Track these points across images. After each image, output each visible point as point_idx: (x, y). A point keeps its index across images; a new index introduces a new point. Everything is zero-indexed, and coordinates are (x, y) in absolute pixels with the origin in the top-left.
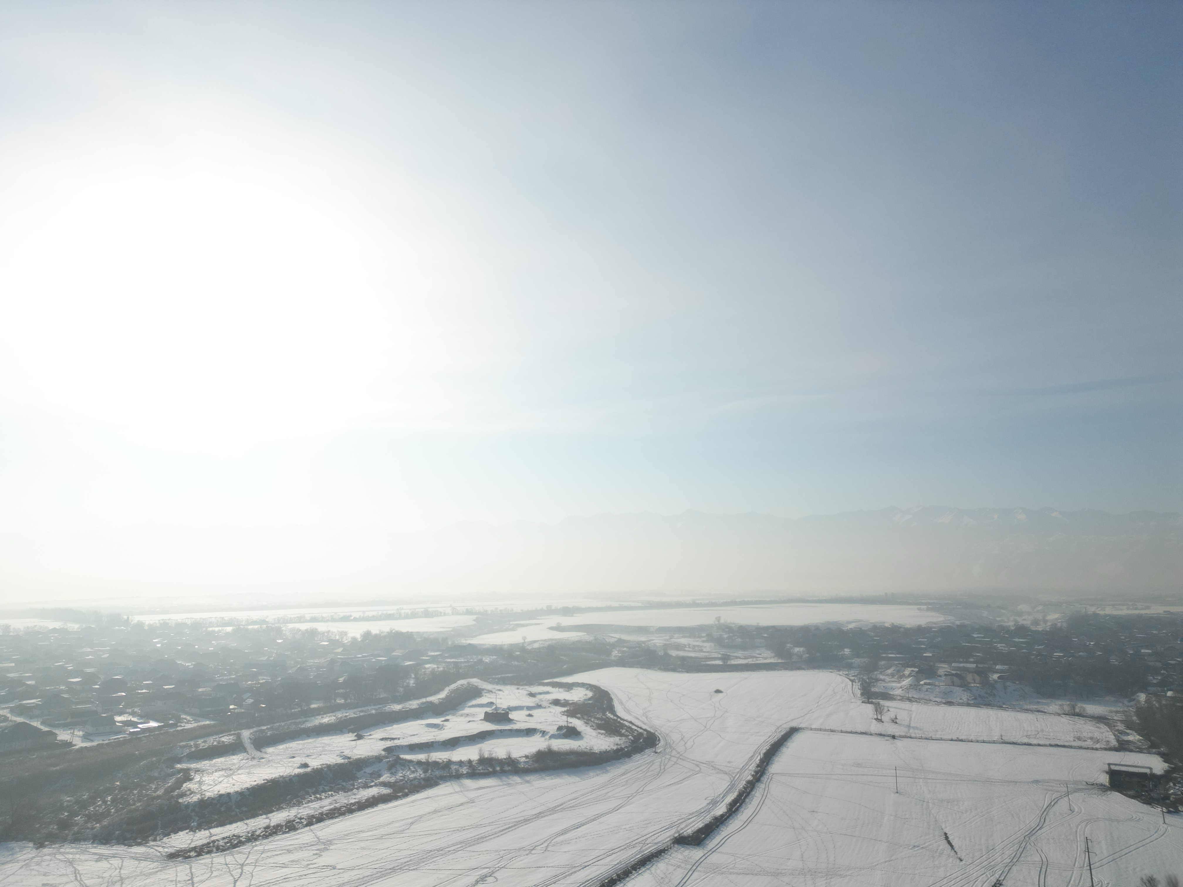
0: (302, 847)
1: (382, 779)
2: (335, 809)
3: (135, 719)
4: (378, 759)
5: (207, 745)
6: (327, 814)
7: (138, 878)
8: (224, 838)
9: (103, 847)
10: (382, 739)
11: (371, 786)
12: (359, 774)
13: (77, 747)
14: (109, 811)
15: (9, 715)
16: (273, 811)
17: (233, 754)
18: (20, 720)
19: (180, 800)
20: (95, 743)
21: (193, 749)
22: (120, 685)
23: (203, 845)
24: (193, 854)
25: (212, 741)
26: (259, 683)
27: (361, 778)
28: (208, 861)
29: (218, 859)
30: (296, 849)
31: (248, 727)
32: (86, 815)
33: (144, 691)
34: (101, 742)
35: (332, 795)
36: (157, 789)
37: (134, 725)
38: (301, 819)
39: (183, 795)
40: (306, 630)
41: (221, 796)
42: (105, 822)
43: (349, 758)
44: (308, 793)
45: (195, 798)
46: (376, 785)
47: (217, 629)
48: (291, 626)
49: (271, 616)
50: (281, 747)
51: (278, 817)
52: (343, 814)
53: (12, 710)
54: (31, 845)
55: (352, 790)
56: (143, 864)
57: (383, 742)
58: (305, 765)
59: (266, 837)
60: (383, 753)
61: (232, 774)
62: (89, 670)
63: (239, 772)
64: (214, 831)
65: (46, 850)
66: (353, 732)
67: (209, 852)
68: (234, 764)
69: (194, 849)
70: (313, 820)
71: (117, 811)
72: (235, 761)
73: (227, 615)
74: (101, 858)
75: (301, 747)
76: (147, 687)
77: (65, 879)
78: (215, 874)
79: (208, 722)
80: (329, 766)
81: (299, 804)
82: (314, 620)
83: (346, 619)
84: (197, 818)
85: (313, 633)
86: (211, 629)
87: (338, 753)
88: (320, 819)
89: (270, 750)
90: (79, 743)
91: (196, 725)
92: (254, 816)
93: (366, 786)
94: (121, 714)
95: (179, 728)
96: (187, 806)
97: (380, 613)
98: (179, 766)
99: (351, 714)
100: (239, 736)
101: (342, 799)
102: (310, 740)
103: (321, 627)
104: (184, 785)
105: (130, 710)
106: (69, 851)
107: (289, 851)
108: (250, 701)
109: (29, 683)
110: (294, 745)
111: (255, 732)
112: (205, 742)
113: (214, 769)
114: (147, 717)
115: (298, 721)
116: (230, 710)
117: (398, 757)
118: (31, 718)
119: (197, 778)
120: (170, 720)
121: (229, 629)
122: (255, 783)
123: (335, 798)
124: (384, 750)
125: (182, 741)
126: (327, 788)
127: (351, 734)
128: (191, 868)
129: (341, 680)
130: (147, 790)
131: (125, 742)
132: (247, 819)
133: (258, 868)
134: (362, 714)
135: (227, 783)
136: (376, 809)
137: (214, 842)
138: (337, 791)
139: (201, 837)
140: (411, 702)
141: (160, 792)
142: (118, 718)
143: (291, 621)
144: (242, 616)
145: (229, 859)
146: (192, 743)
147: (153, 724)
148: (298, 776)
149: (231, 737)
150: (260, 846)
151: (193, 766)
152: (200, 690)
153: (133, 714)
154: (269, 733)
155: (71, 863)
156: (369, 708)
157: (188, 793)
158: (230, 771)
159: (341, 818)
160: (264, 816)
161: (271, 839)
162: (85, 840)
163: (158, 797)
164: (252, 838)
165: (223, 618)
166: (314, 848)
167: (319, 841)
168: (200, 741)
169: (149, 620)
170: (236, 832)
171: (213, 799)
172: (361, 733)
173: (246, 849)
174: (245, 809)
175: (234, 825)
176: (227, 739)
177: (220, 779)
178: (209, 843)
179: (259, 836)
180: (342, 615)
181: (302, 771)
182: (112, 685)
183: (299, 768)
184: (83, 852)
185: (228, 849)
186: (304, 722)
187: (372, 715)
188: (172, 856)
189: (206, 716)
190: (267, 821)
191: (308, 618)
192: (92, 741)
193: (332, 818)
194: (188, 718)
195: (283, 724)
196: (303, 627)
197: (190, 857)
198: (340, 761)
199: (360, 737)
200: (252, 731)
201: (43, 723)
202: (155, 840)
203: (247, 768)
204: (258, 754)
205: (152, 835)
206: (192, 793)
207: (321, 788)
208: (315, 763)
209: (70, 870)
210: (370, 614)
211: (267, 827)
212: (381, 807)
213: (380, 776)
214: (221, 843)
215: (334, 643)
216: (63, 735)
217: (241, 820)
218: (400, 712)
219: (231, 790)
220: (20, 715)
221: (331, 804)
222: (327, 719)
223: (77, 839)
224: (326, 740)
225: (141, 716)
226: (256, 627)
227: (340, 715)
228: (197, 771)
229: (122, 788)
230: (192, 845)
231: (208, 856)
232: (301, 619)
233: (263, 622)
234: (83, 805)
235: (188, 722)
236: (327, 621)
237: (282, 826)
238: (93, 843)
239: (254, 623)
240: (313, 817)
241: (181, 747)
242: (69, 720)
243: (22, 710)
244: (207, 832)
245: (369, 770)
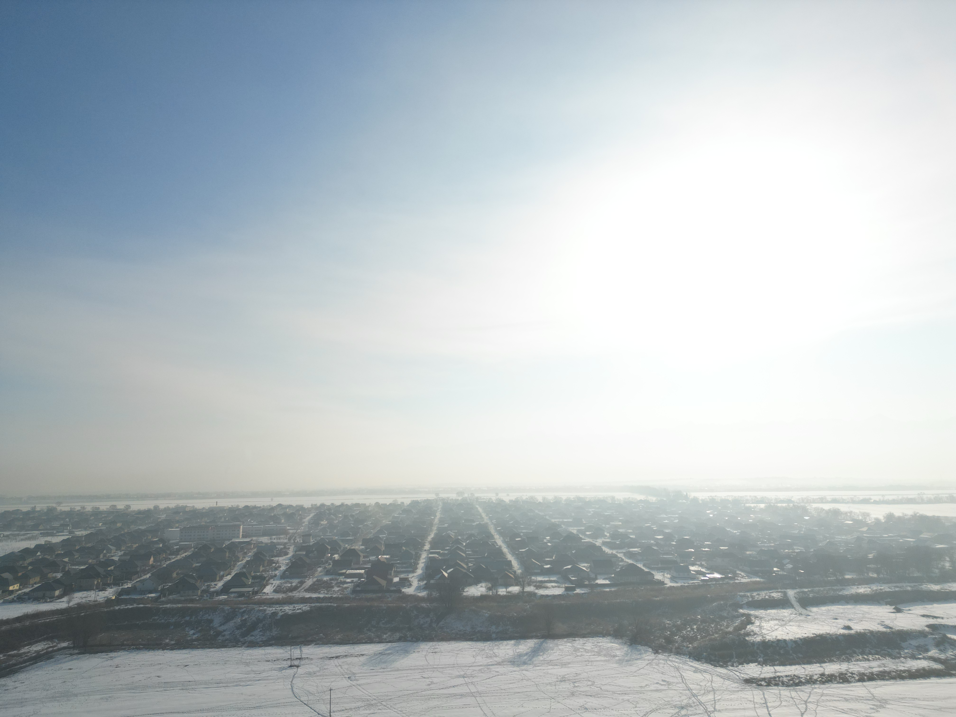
0: (858, 699)
1: (930, 654)
2: (885, 672)
3: (703, 570)
4: (921, 634)
5: (760, 598)
6: (877, 675)
7: (726, 693)
8: (786, 676)
9: (697, 663)
10: (923, 616)
11: (920, 659)
12: (904, 644)
13: (668, 586)
14: (696, 636)
15: (623, 558)
16: (825, 662)
17: (783, 608)
18: (630, 561)
19: (747, 638)
20: (679, 585)
21: (750, 599)
22: (689, 543)
23: (771, 678)
24: (763, 683)
25: (764, 595)
26: (794, 552)
27: (907, 649)
28: (777, 692)
29: (785, 692)
30: (852, 699)
31: (793, 588)
32: (682, 637)
33: (707, 549)
34: (683, 584)
35: (879, 659)
36: (728, 626)
37: (704, 574)
38: (852, 673)
39: (748, 634)
40: (830, 510)
41: (779, 641)
42: (696, 644)
43: (890, 628)
44: (855, 652)
45: (759, 639)
46: (924, 658)
47: (752, 505)
48: (815, 505)
49: (796, 496)
50: (824, 608)
51: (831, 668)
52: (894, 678)
53: (625, 554)
54: (650, 650)
55: (899, 658)
56: (727, 682)
57: (925, 619)
58: (848, 628)
59: (823, 683)
60: (927, 629)
61: (785, 625)
62: (667, 531)
63: (791, 623)
64: (778, 668)
65: (660, 656)
66: (891, 605)
67: (776, 685)
68: (785, 617)
69: (764, 679)
70: (863, 678)
71: (702, 638)
72: (786, 614)
73: (759, 495)
74: (696, 671)
75: (841, 611)
76: (708, 546)
77: (675, 680)
78: (784, 703)
79: (758, 579)
80: (871, 632)
81: (848, 660)
82: (835, 501)
83: (866, 501)
84: (762, 655)
85: (836, 513)
86: (748, 505)
87: (879, 621)
88: (871, 677)
89: (814, 609)
90: (669, 584)
91: (749, 580)
92: (809, 663)
93: (914, 657)
94: (693, 565)
95: (737, 581)
96: (753, 644)
97: (900, 497)
98: (741, 611)
99: (885, 588)
100: (785, 594)
101: (890, 665)
102: (849, 607)
103: (843, 508)
104: (748, 627)
105: (699, 563)
106: (675, 660)
107: (846, 700)
108: (790, 566)
109: (632, 536)
110: (836, 609)
111: (798, 592)
112: (758, 595)
113: (770, 618)
114: (713, 569)
115: (835, 588)
116: (774, 572)
117: (945, 636)
118: (637, 561)
119: (757, 623)
120: (729, 573)
121: (762, 506)
122: (806, 635)
123: (883, 662)
124: (928, 626)
125: (741, 592)
126: (873, 651)
127: (888, 606)
128: (764, 694)
129: (871, 556)
130: (721, 626)
131: (698, 587)
132: (804, 664)
133: (819, 708)
134: (897, 589)
135: (782, 631)
136: (928, 681)
137: (779, 677)
138: (884, 656)
139: (768, 671)
140: (949, 584)
141: (731, 629)
142: (692, 568)
143: (814, 501)
144: (771, 495)
145: (794, 694)
146: (749, 594)
147: (717, 575)
148: (843, 635)
149: (779, 594)
150: (819, 689)
151: (752, 612)
152: (748, 553)
153: (701, 566)
154: (811, 595)
155: (678, 669)
156: (904, 585)
157: (752, 633)
158: (784, 623)
159: (892, 682)
160: (818, 665)
161: (827, 685)
162: (684, 655)
163: (730, 633)
164: (810, 681)
165: (756, 497)
166: (870, 702)
167: (874, 698)
168: (755, 594)
169: (702, 496)
170: (796, 673)
171: (772, 642)
172: (899, 606)
173: (807, 688)
174: (800, 656)
175: (793, 667)
176: (776, 595)
177: (776, 627)
178: (775, 678)
179: (816, 680)
180: (861, 498)
181: (846, 632)
182: (684, 543)
183: (843, 629)
184: (685, 663)
185: (791, 686)
186: (841, 590)
187: (908, 591)
188: (749, 681)
189: (756, 574)
190: (822, 669)
191: (830, 500)
192: (677, 582)
193: (883, 679)
194: (742, 574)
195: (822, 589)
196: (826, 507)
197: (761, 685)
198: (882, 629)
199: (898, 611)
200: (795, 591)
201: (644, 565)
202: (733, 666)
203: (797, 621)
204: (804, 611)
205: (730, 661)
206: (755, 634)
207: (867, 650)
208: (858, 627)
209: (678, 674)
210: (891, 498)
211: (822, 675)
212: (934, 680)
213: (927, 651)
214: (785, 679)
215: (859, 523)
216: (658, 576)
217: (799, 664)
218: (938, 592)
219: (787, 638)
220: (630, 558)
221: (879, 666)
222: (862, 590)
223: (679, 652)
224: (865, 608)
225: (708, 569)
226: (784, 505)
227: (875, 587)
228: (756, 617)
229: (703, 621)
230: (762, 676)
231: (776, 687)
232: (822, 500)
233: (789, 501)
234: (679, 629)
235: (743, 577)
236: (848, 503)
237: (836, 677)
238: (689, 658)
239: (782, 501)
240: (864, 674)
241: (741, 596)
242: (660, 566)
243: (631, 555)
244: (772, 668)
245: (914, 643)
